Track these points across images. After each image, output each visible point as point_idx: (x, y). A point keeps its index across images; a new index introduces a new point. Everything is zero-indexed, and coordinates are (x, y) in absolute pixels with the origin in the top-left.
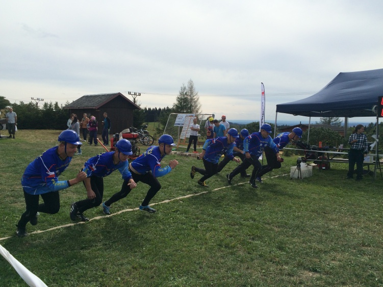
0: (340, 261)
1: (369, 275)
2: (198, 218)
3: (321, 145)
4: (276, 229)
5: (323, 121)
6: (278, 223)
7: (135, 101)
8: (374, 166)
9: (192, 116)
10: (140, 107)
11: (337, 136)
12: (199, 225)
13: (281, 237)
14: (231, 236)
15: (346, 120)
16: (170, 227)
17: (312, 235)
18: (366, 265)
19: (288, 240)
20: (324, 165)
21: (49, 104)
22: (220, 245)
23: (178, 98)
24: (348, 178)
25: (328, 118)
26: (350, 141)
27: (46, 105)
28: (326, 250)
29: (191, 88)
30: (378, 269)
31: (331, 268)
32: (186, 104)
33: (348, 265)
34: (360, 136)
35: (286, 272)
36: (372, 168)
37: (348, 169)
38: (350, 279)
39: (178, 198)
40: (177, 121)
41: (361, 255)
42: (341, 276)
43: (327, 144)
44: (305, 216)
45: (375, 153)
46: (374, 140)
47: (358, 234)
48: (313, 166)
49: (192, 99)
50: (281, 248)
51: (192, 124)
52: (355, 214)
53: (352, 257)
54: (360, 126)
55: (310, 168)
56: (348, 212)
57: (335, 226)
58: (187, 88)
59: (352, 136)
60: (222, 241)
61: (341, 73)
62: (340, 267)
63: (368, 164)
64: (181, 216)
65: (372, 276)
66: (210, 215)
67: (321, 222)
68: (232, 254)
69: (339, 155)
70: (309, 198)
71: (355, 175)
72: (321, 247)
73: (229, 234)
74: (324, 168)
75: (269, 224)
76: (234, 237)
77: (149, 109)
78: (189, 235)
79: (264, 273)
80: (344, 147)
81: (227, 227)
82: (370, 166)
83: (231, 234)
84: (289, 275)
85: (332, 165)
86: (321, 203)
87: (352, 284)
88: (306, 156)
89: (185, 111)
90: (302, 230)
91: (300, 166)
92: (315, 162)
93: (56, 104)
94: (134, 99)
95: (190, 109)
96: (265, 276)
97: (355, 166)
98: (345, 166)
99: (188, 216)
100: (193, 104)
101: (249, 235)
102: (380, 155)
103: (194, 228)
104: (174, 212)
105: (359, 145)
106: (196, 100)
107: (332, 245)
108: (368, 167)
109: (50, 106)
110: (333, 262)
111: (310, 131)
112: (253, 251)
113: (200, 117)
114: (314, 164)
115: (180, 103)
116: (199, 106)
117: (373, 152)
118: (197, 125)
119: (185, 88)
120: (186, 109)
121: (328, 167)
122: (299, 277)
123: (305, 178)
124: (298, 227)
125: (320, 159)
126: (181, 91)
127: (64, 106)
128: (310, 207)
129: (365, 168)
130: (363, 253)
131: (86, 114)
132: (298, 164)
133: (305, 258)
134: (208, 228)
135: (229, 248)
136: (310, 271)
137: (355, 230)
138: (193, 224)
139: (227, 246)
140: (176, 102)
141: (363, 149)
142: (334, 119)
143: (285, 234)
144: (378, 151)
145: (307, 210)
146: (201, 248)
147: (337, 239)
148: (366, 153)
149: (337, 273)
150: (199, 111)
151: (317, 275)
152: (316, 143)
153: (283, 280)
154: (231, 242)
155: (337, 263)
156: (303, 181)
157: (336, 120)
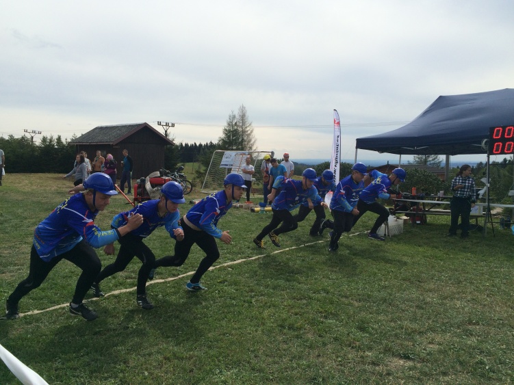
0: (440, 344)
1: (477, 363)
2: (252, 291)
3: (414, 192)
4: (356, 304)
5: (417, 159)
6: (358, 295)
7: (166, 135)
8: (483, 219)
9: (245, 154)
10: (174, 142)
11: (435, 180)
12: (253, 300)
13: (363, 314)
14: (296, 314)
15: (448, 159)
16: (214, 303)
17: (403, 311)
18: (474, 349)
19: (372, 318)
20: (418, 218)
21: (49, 138)
22: (282, 326)
23: (226, 130)
24: (449, 236)
25: (424, 157)
26: (453, 187)
27: (44, 140)
28: (422, 329)
29: (243, 117)
30: (489, 354)
31: (428, 354)
32: (235, 138)
33: (450, 349)
34: (466, 180)
35: (369, 360)
36: (481, 222)
37: (450, 223)
38: (453, 367)
39: (226, 264)
40: (224, 161)
41: (467, 336)
42: (442, 364)
43: (423, 190)
44: (394, 285)
45: (485, 202)
46: (483, 185)
47: (463, 309)
48: (405, 220)
49: (244, 132)
50: (362, 329)
51: (244, 165)
52: (460, 282)
53: (455, 339)
54: (465, 167)
55: (401, 222)
56: (450, 279)
57: (433, 298)
58: (237, 116)
59: (456, 180)
60: (285, 320)
61: (440, 97)
62: (440, 352)
63: (476, 217)
64: (229, 288)
65: (482, 363)
66: (268, 285)
67: (414, 293)
68: (297, 337)
69: (439, 205)
71: (459, 232)
72: (415, 326)
73: (293, 311)
74: (418, 222)
75: (346, 297)
76: (301, 315)
77: (187, 145)
78: (240, 313)
79: (340, 361)
80: (444, 194)
81: (291, 302)
82: (479, 219)
83: (297, 310)
84: (374, 364)
85: (429, 219)
86: (415, 269)
87: (455, 374)
88: (395, 207)
89: (234, 148)
90: (390, 304)
92: (406, 215)
93: (59, 139)
94: (166, 131)
95: (242, 145)
96: (341, 365)
97: (460, 219)
98: (446, 219)
99: (238, 288)
100: (245, 138)
101: (321, 312)
102: (492, 205)
103: (247, 305)
104: (220, 282)
105: (464, 191)
106: (249, 132)
107: (429, 324)
108: (477, 220)
109: (51, 141)
110: (431, 346)
112: (326, 333)
113: (255, 155)
114: (405, 218)
115: (228, 137)
116: (253, 141)
117: (483, 200)
118: (251, 166)
119: (234, 117)
120: (235, 144)
121: (424, 221)
122: (387, 366)
123: (394, 236)
124: (385, 301)
125: (414, 210)
126: (229, 120)
127: (69, 140)
128: (401, 273)
129: (472, 221)
130: (470, 334)
131: (100, 152)
133: (393, 342)
134: (266, 303)
135: (294, 330)
136: (401, 358)
137: (458, 304)
138: (246, 299)
139: (291, 327)
140: (223, 136)
141: (470, 197)
142: (431, 157)
143: (368, 310)
144: (489, 199)
145: (396, 278)
146: (256, 331)
147: (436, 316)
148: (474, 202)
149: (436, 361)
150: (254, 148)
151: (410, 363)
152: (408, 189)
153: (365, 370)
154: (296, 321)
155: (436, 347)
156: (392, 240)
157: (435, 159)
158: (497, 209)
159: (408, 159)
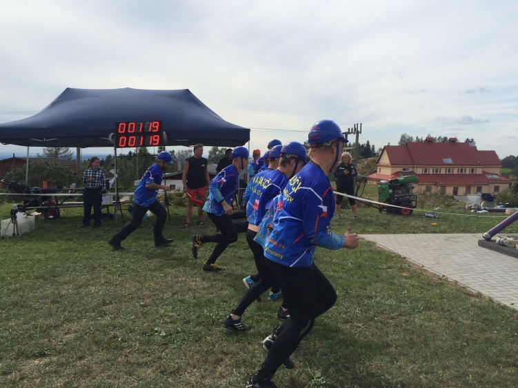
0: (76, 332)
1: (111, 338)
3: (45, 186)
5: (47, 152)
8: (114, 207)
11: (67, 173)
15: (78, 152)
17: (38, 310)
18: (107, 327)
20: (50, 212)
24: (83, 227)
26: (85, 179)
28: (57, 323)
30: (121, 327)
31: (65, 345)
33: (86, 334)
36: (112, 210)
37: (83, 215)
38: (89, 350)
41: (102, 317)
42: (78, 349)
43: (54, 183)
44: (26, 286)
45: (114, 192)
46: (112, 176)
47: (98, 292)
48: (36, 216)
52: (94, 269)
53: (91, 322)
54: (94, 159)
55: (32, 218)
56: (85, 268)
57: (69, 289)
61: (68, 89)
62: (76, 339)
63: (107, 206)
65: (115, 337)
67: (49, 290)
69: (71, 198)
70: (31, 260)
71: (92, 221)
72: (50, 321)
74: (51, 217)
80: (77, 186)
82: (110, 208)
84: (4, 373)
85: (62, 212)
86: (49, 264)
87: (91, 355)
88: (25, 203)
90: (22, 307)
91: (16, 217)
92: (38, 211)
98: (79, 211)
102: (120, 194)
105: (95, 183)
107: (65, 316)
108: (108, 210)
110: (68, 336)
111: (30, 167)
114: (36, 214)
117: (113, 190)
121: (57, 215)
123: (25, 234)
124: (15, 304)
125: (46, 205)
128: (34, 272)
129: (104, 211)
130: (104, 314)
132: (13, 215)
136: (35, 357)
137: (93, 289)
141: (100, 188)
142: (62, 150)
144: (118, 189)
145: (28, 277)
147: (72, 306)
149: (73, 349)
151: (46, 360)
152: (39, 183)
155: (72, 336)
156: (22, 238)
157: (66, 152)
158: (125, 197)
159: (37, 151)
